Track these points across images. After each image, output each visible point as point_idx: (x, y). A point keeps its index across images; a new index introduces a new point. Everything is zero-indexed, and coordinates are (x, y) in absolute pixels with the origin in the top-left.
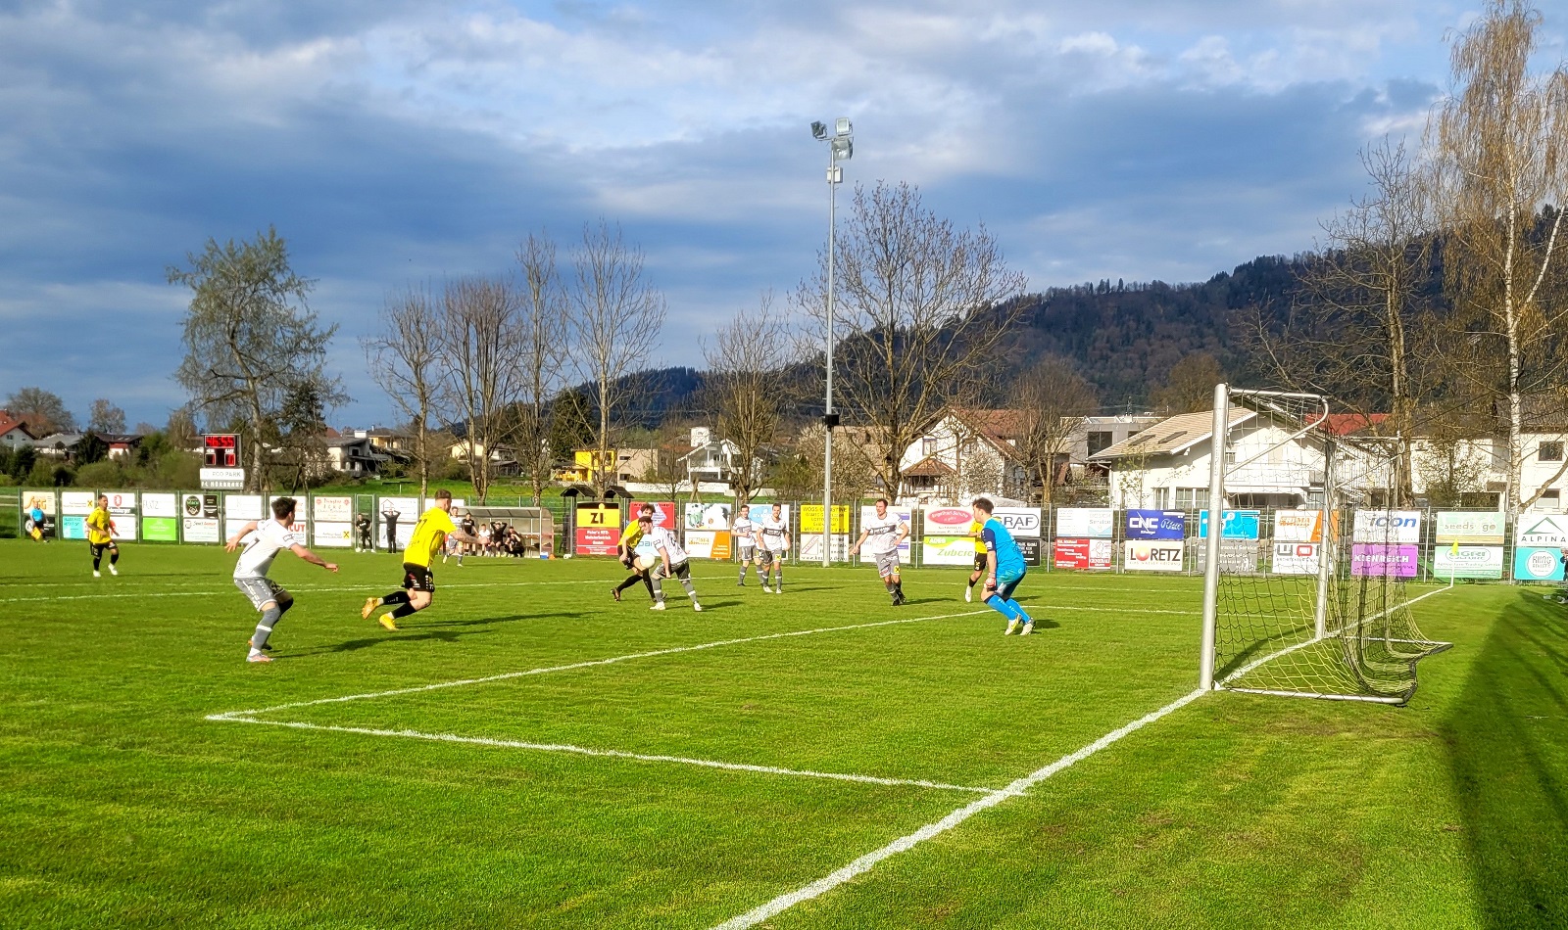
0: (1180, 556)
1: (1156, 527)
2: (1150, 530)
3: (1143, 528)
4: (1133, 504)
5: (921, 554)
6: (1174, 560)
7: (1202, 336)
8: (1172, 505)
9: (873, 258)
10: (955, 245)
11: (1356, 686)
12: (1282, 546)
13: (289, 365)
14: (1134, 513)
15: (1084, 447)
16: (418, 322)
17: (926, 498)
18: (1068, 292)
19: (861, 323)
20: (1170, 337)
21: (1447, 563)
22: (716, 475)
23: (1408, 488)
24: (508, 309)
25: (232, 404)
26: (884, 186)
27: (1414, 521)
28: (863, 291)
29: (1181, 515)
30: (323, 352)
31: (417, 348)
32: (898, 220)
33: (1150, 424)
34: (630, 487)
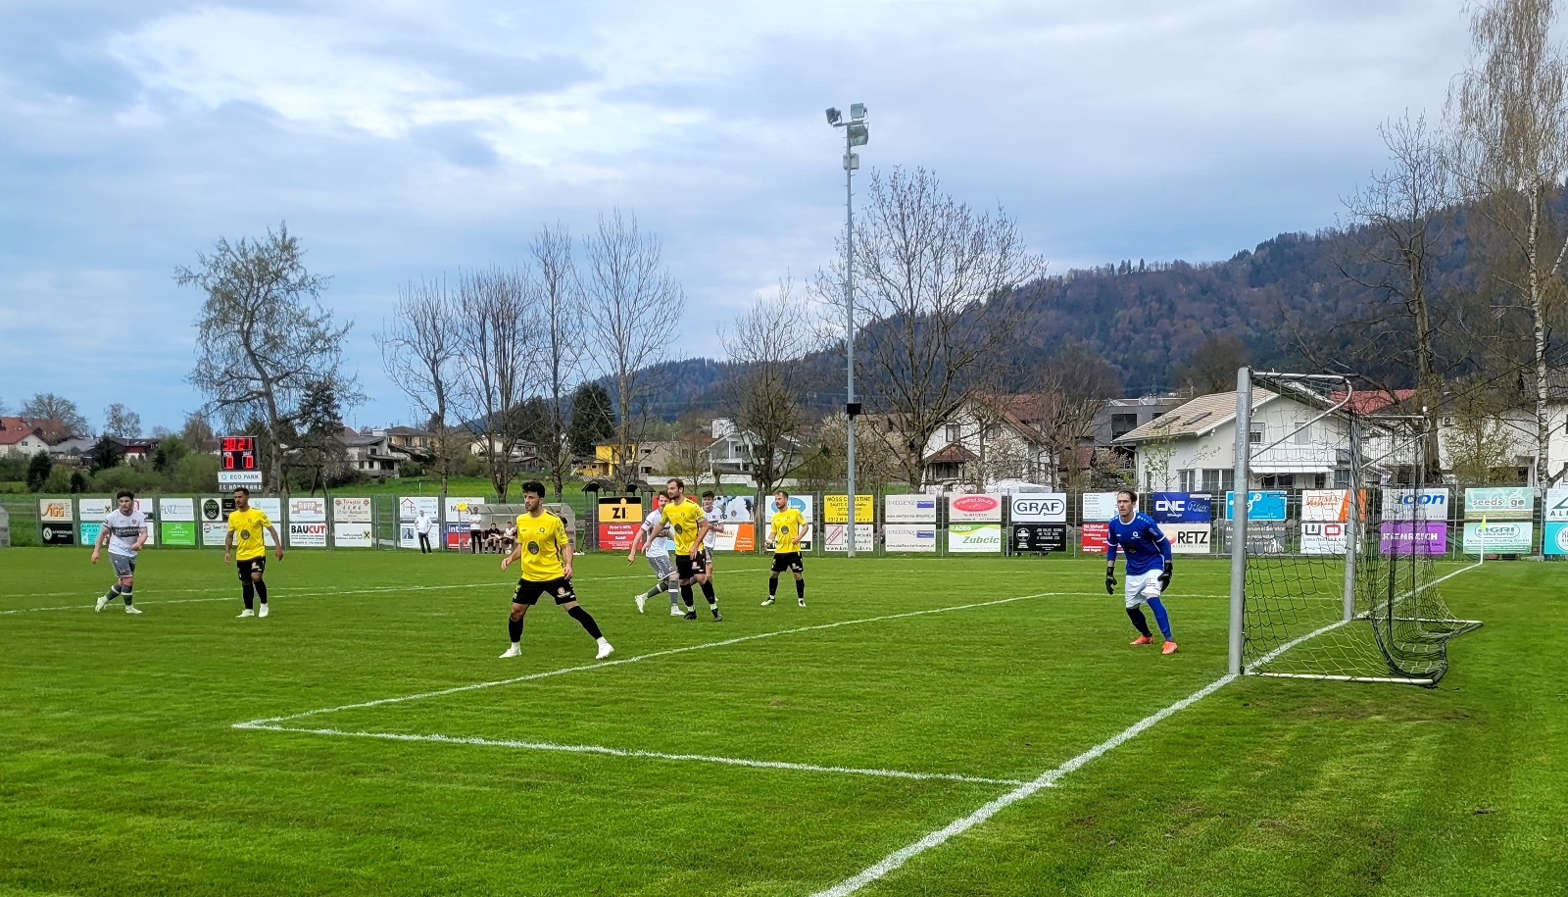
0: (1207, 538)
1: (1183, 509)
2: (1177, 512)
3: (1169, 511)
4: (1159, 487)
5: (946, 543)
6: (1202, 542)
7: (1225, 315)
8: (1198, 487)
9: (892, 245)
10: (974, 230)
11: (1386, 668)
12: (1310, 525)
13: (304, 365)
14: (1159, 496)
15: (1108, 430)
16: (434, 319)
17: (951, 485)
18: (1089, 273)
19: (881, 310)
20: (1192, 317)
21: (1476, 539)
22: (737, 466)
23: (1436, 463)
24: (524, 304)
25: (248, 406)
26: (901, 171)
27: (1442, 497)
28: (882, 277)
29: (1207, 497)
30: (337, 349)
31: (434, 345)
32: (916, 205)
33: (1175, 405)
34: (652, 481)
